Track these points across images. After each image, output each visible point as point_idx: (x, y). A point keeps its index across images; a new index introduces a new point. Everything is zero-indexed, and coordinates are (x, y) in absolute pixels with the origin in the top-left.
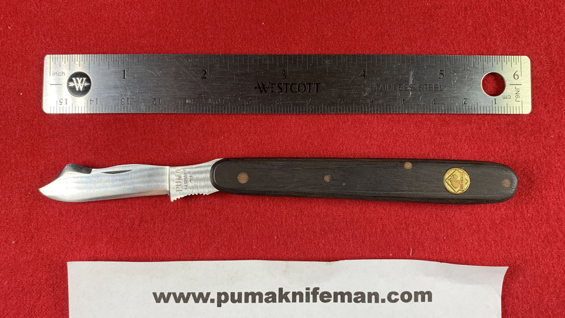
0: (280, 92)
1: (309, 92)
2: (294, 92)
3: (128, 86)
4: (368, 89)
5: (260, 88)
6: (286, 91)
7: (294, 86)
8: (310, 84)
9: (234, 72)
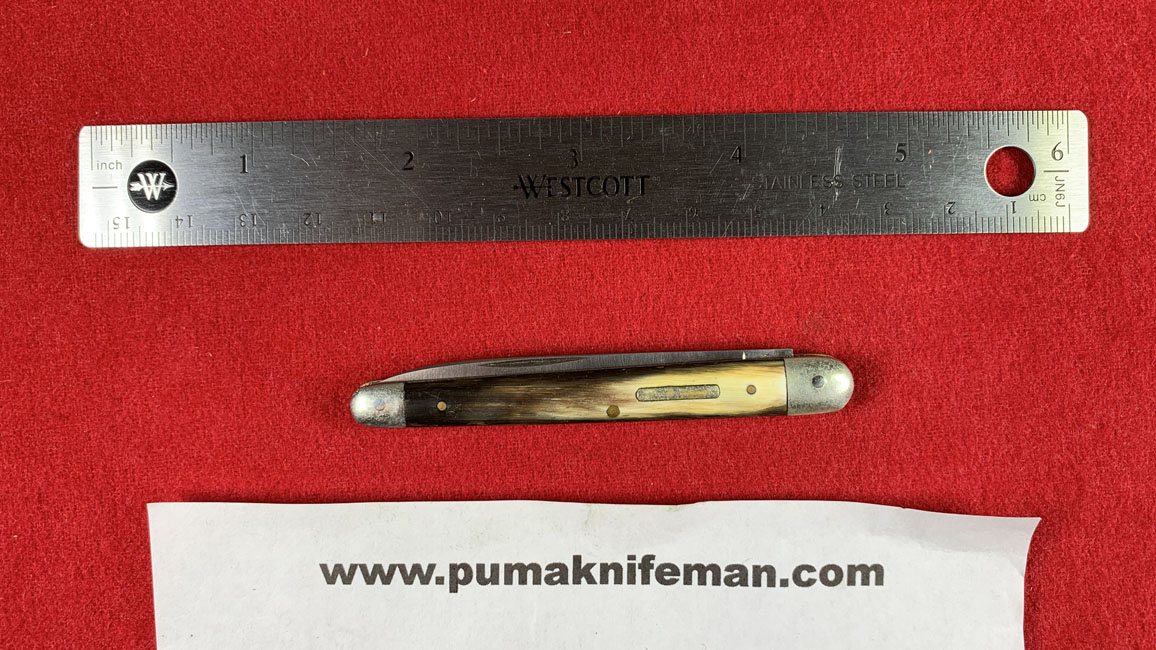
0: (567, 196)
1: (627, 194)
2: (595, 196)
3: (252, 188)
4: (748, 186)
5: (524, 188)
6: (579, 195)
7: (594, 183)
8: (627, 179)
9: (471, 156)
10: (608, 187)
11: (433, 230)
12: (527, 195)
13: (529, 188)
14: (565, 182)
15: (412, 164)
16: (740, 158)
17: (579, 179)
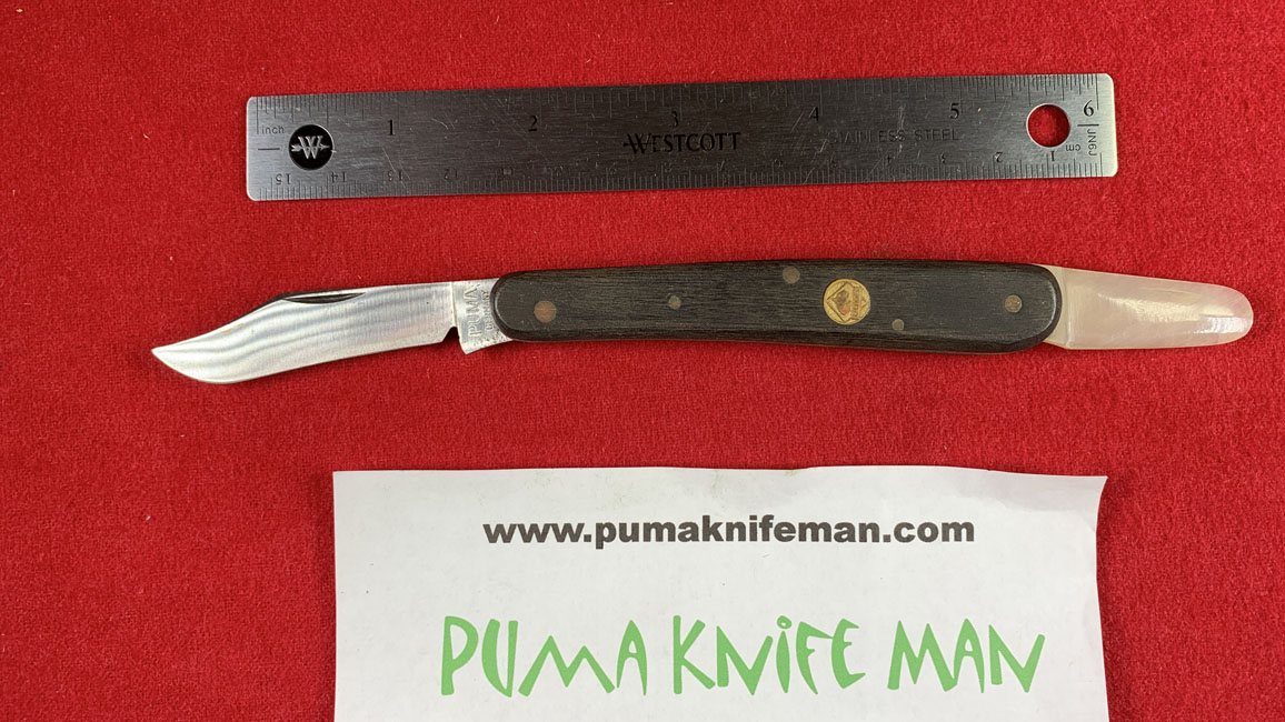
0: (669, 151)
1: (721, 149)
2: (693, 151)
3: (399, 148)
4: (825, 141)
5: (633, 145)
6: (680, 150)
7: (692, 140)
8: (721, 135)
9: (587, 118)
10: (705, 142)
11: (554, 182)
12: (635, 151)
13: (636, 145)
14: (668, 139)
15: (536, 126)
16: (817, 117)
17: (680, 137)
